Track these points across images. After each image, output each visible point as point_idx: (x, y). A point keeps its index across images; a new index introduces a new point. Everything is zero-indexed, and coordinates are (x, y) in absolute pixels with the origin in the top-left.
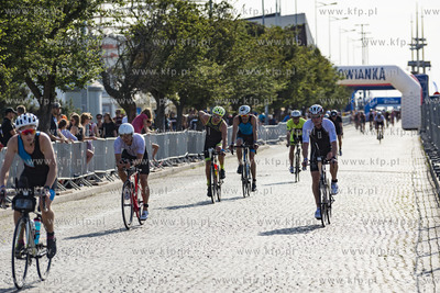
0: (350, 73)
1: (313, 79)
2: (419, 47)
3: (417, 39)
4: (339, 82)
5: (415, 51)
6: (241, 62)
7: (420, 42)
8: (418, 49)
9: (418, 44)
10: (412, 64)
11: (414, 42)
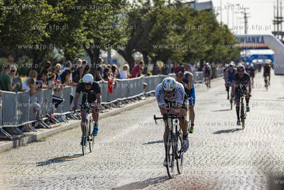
0: (242, 39)
1: (223, 43)
3: (278, 18)
5: (276, 25)
6: (190, 33)
7: (280, 20)
8: (278, 24)
9: (278, 21)
10: (275, 33)
11: (276, 20)
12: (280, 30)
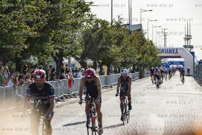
0: (162, 51)
1: (149, 53)
2: (188, 39)
3: (187, 36)
4: (159, 55)
6: (126, 46)
8: (188, 40)
9: (188, 38)
10: (185, 47)
12: (189, 44)
